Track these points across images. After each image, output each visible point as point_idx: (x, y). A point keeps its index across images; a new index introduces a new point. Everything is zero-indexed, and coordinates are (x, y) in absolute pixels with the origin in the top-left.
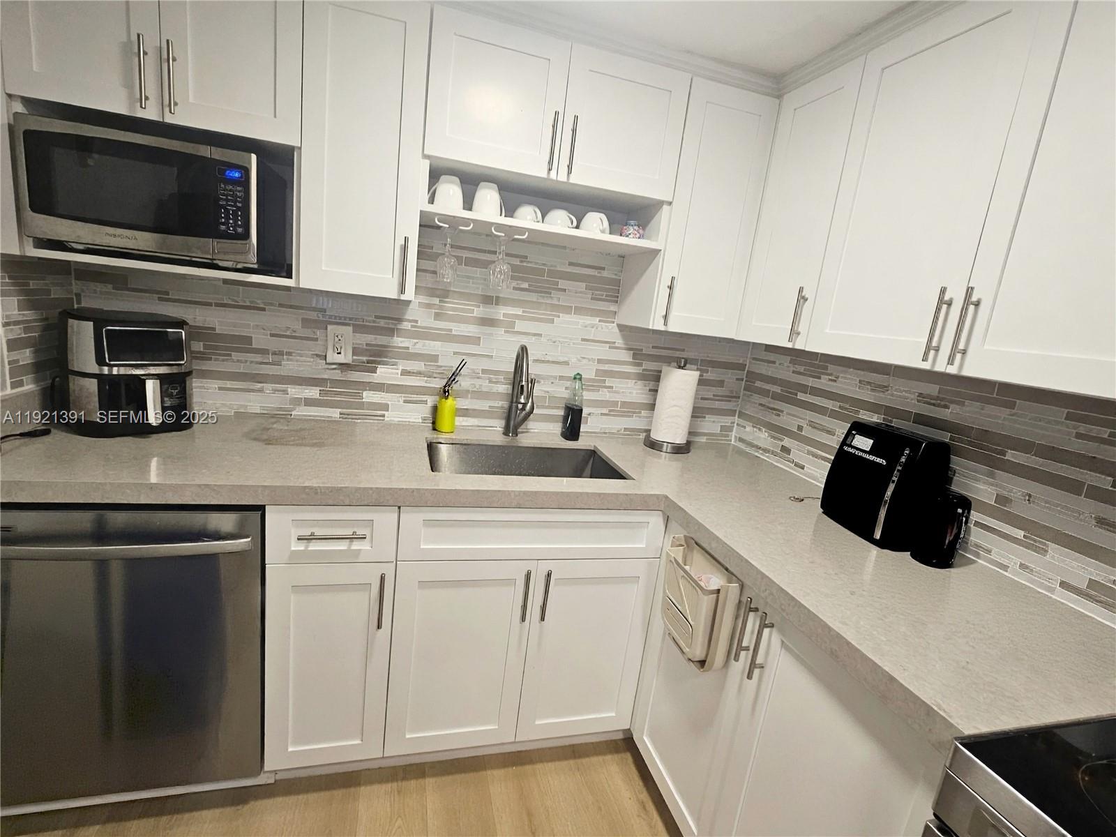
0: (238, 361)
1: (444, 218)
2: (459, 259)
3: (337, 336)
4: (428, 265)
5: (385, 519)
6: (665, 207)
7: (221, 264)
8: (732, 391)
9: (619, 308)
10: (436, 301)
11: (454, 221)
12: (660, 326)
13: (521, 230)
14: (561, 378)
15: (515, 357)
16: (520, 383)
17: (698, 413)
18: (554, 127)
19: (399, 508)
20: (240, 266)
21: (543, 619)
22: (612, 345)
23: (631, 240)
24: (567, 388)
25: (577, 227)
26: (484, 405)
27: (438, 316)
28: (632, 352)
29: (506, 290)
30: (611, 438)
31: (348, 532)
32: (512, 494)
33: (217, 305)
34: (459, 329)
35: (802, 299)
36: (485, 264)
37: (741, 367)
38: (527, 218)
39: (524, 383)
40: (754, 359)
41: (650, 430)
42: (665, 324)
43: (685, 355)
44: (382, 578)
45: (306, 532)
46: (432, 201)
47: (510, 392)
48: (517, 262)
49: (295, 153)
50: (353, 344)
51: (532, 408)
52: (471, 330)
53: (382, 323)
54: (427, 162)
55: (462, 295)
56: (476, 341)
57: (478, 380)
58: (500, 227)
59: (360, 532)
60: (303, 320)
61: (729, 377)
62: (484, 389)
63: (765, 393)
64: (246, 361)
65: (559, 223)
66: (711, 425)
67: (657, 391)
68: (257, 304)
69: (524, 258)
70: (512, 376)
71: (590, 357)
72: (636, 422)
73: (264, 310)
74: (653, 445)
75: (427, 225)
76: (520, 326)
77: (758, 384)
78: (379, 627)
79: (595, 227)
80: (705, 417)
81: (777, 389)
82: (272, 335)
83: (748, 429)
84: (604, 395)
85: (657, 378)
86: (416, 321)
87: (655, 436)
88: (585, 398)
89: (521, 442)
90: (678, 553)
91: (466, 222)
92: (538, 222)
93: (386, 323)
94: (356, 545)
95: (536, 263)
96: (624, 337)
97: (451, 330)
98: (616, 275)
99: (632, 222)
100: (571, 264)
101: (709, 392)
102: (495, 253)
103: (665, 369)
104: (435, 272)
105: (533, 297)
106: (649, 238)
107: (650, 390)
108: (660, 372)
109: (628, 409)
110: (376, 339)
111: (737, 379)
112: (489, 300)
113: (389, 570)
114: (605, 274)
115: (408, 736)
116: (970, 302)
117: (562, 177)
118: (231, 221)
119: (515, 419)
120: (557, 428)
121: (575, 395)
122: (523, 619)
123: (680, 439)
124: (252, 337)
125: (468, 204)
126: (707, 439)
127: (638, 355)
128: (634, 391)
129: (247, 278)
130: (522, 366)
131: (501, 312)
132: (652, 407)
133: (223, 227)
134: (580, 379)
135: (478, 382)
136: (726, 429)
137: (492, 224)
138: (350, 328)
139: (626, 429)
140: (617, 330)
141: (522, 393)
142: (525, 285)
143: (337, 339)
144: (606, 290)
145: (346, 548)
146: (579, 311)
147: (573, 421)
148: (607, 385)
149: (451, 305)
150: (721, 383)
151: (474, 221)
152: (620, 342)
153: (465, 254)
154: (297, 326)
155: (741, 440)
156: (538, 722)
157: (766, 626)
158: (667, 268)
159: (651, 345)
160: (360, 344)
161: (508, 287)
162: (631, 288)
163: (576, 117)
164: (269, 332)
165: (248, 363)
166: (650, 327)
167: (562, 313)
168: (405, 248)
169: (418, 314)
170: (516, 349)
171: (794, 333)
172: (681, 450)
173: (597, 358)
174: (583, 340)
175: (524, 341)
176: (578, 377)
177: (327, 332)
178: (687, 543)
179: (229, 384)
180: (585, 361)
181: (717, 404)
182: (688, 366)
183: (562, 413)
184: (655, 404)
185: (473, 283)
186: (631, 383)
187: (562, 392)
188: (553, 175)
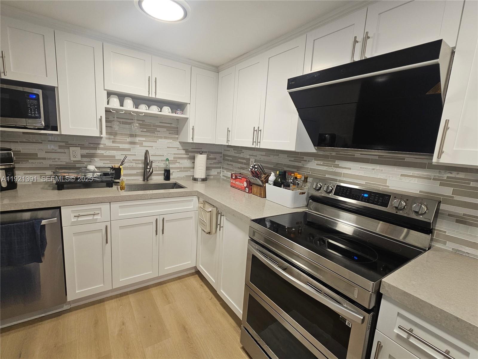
0: (32, 163)
1: (113, 109)
2: (120, 122)
3: (74, 151)
4: (109, 124)
5: (105, 207)
6: (188, 105)
7: (29, 127)
8: (219, 161)
9: (179, 136)
10: (112, 137)
11: (117, 110)
12: (191, 141)
13: (142, 113)
14: (162, 161)
15: (144, 154)
16: (147, 163)
17: (208, 169)
18: (149, 81)
19: (110, 203)
20: (36, 128)
21: (163, 233)
22: (178, 149)
23: (179, 115)
24: (164, 164)
25: (161, 111)
26: (134, 172)
27: (113, 142)
28: (185, 150)
29: (138, 132)
30: (182, 179)
31: (93, 213)
32: (148, 195)
33: (20, 142)
34: (122, 146)
35: (229, 131)
36: (130, 124)
37: (221, 153)
38: (143, 109)
39: (148, 162)
40: (224, 150)
41: (194, 176)
42: (193, 140)
43: (202, 150)
44: (106, 227)
45: (77, 214)
46: (108, 104)
47: (144, 166)
48: (141, 122)
49: (56, 89)
50: (81, 154)
51: (152, 172)
52: (127, 146)
53: (92, 145)
54: (106, 92)
55: (122, 134)
56: (129, 150)
57: (131, 163)
58: (134, 112)
59: (97, 212)
60: (59, 146)
61: (217, 156)
62: (134, 166)
63: (228, 160)
64: (36, 163)
65: (154, 110)
66: (214, 172)
67: (194, 163)
68: (39, 141)
69: (143, 121)
70: (144, 161)
71: (171, 153)
72: (189, 173)
73: (42, 143)
74: (195, 180)
75: (108, 111)
76: (145, 144)
77: (226, 158)
78: (107, 243)
79: (166, 111)
80: (211, 170)
81: (231, 159)
82: (46, 152)
83: (225, 172)
84: (177, 165)
85: (194, 158)
86: (105, 144)
87: (196, 177)
88: (170, 167)
89: (150, 183)
90: (202, 206)
91: (122, 110)
92: (147, 110)
93: (93, 145)
94: (95, 217)
95: (148, 123)
96: (182, 146)
97: (119, 147)
98: (176, 125)
99: (179, 109)
100: (160, 122)
101: (212, 162)
102: (133, 120)
103: (196, 155)
104: (111, 127)
105: (148, 134)
106: (185, 114)
107: (193, 162)
108: (195, 156)
109: (186, 169)
110: (90, 151)
111: (220, 157)
112: (132, 136)
113: (108, 224)
114: (173, 125)
115: (120, 280)
116: (259, 130)
117: (154, 96)
118: (33, 112)
119: (147, 175)
120: (162, 177)
121: (167, 166)
122: (157, 234)
123: (203, 177)
124: (37, 153)
125: (122, 105)
126: (213, 177)
127: (187, 151)
128: (187, 163)
129: (39, 132)
130: (147, 156)
131: (137, 139)
132: (193, 168)
133: (30, 115)
134: (168, 160)
135: (131, 164)
136: (219, 173)
137: (131, 111)
138: (79, 148)
139: (186, 176)
140: (179, 144)
141: (148, 165)
142: (145, 130)
143: (74, 152)
144: (174, 131)
145: (92, 218)
146: (166, 138)
147: (167, 174)
148: (178, 162)
149: (118, 138)
150: (215, 159)
151: (125, 110)
152: (180, 147)
153: (121, 120)
154: (57, 148)
155: (224, 176)
156: (165, 269)
157: (222, 215)
158: (191, 123)
159: (191, 148)
160: (83, 153)
161: (139, 131)
162: (182, 130)
163: (156, 78)
164: (45, 151)
165: (36, 164)
166: (188, 142)
167: (159, 139)
168: (101, 120)
169: (106, 141)
170: (144, 151)
171: (228, 141)
172: (204, 180)
173: (173, 153)
174: (167, 147)
175: (147, 149)
176: (167, 160)
177: (69, 150)
178: (204, 203)
179: (28, 172)
180: (169, 155)
181: (215, 166)
182: (203, 154)
183: (163, 172)
184: (194, 167)
185: (126, 130)
186: (186, 161)
187: (162, 165)
188: (150, 96)
